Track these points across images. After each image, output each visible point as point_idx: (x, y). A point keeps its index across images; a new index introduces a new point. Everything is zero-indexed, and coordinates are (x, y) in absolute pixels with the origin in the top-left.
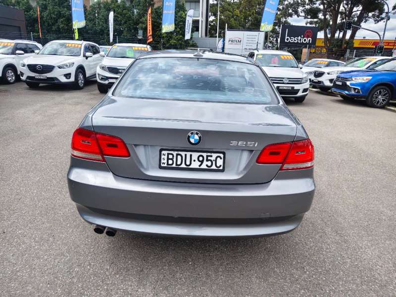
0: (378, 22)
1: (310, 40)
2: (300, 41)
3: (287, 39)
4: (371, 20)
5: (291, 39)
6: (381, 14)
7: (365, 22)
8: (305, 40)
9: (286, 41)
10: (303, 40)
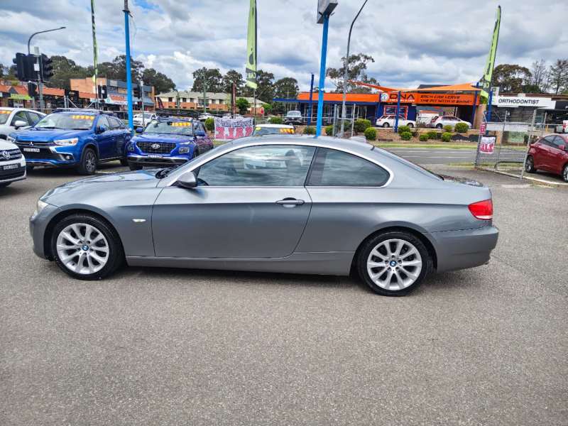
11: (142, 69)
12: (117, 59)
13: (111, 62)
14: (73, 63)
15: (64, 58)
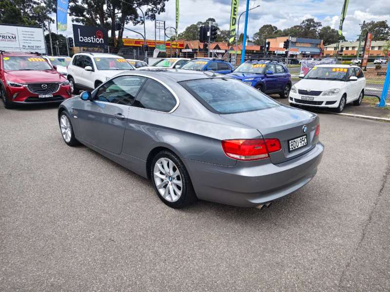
0: (136, 24)
1: (102, 40)
2: (94, 41)
3: (81, 39)
4: (131, 23)
5: (84, 39)
6: (137, 18)
7: (126, 24)
8: (98, 40)
9: (80, 40)
10: (96, 40)
11: (320, 28)
12: (303, 22)
13: (299, 25)
14: (276, 28)
15: (271, 26)
